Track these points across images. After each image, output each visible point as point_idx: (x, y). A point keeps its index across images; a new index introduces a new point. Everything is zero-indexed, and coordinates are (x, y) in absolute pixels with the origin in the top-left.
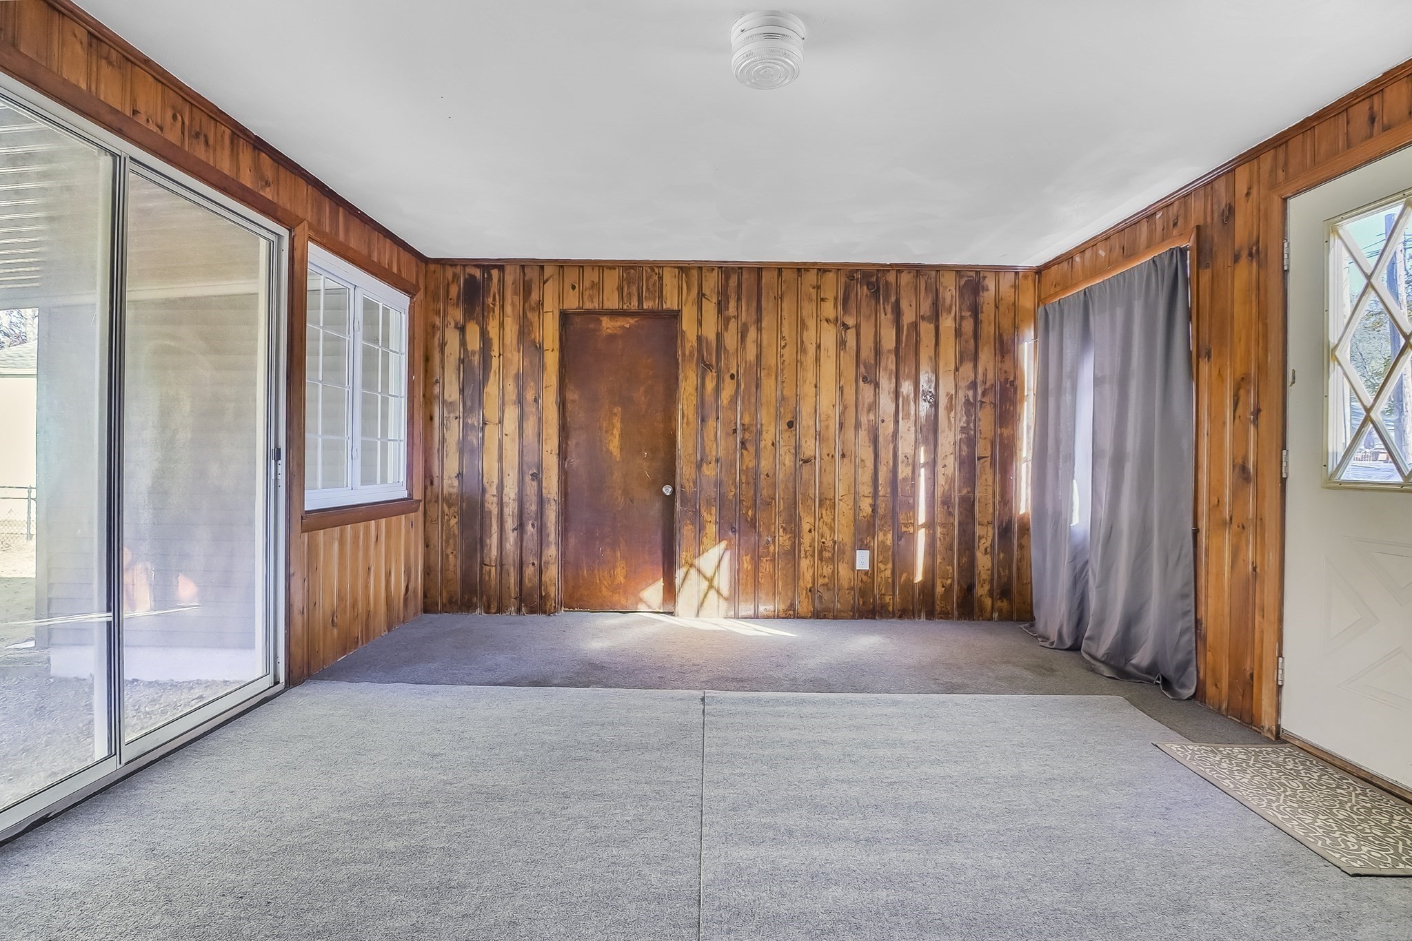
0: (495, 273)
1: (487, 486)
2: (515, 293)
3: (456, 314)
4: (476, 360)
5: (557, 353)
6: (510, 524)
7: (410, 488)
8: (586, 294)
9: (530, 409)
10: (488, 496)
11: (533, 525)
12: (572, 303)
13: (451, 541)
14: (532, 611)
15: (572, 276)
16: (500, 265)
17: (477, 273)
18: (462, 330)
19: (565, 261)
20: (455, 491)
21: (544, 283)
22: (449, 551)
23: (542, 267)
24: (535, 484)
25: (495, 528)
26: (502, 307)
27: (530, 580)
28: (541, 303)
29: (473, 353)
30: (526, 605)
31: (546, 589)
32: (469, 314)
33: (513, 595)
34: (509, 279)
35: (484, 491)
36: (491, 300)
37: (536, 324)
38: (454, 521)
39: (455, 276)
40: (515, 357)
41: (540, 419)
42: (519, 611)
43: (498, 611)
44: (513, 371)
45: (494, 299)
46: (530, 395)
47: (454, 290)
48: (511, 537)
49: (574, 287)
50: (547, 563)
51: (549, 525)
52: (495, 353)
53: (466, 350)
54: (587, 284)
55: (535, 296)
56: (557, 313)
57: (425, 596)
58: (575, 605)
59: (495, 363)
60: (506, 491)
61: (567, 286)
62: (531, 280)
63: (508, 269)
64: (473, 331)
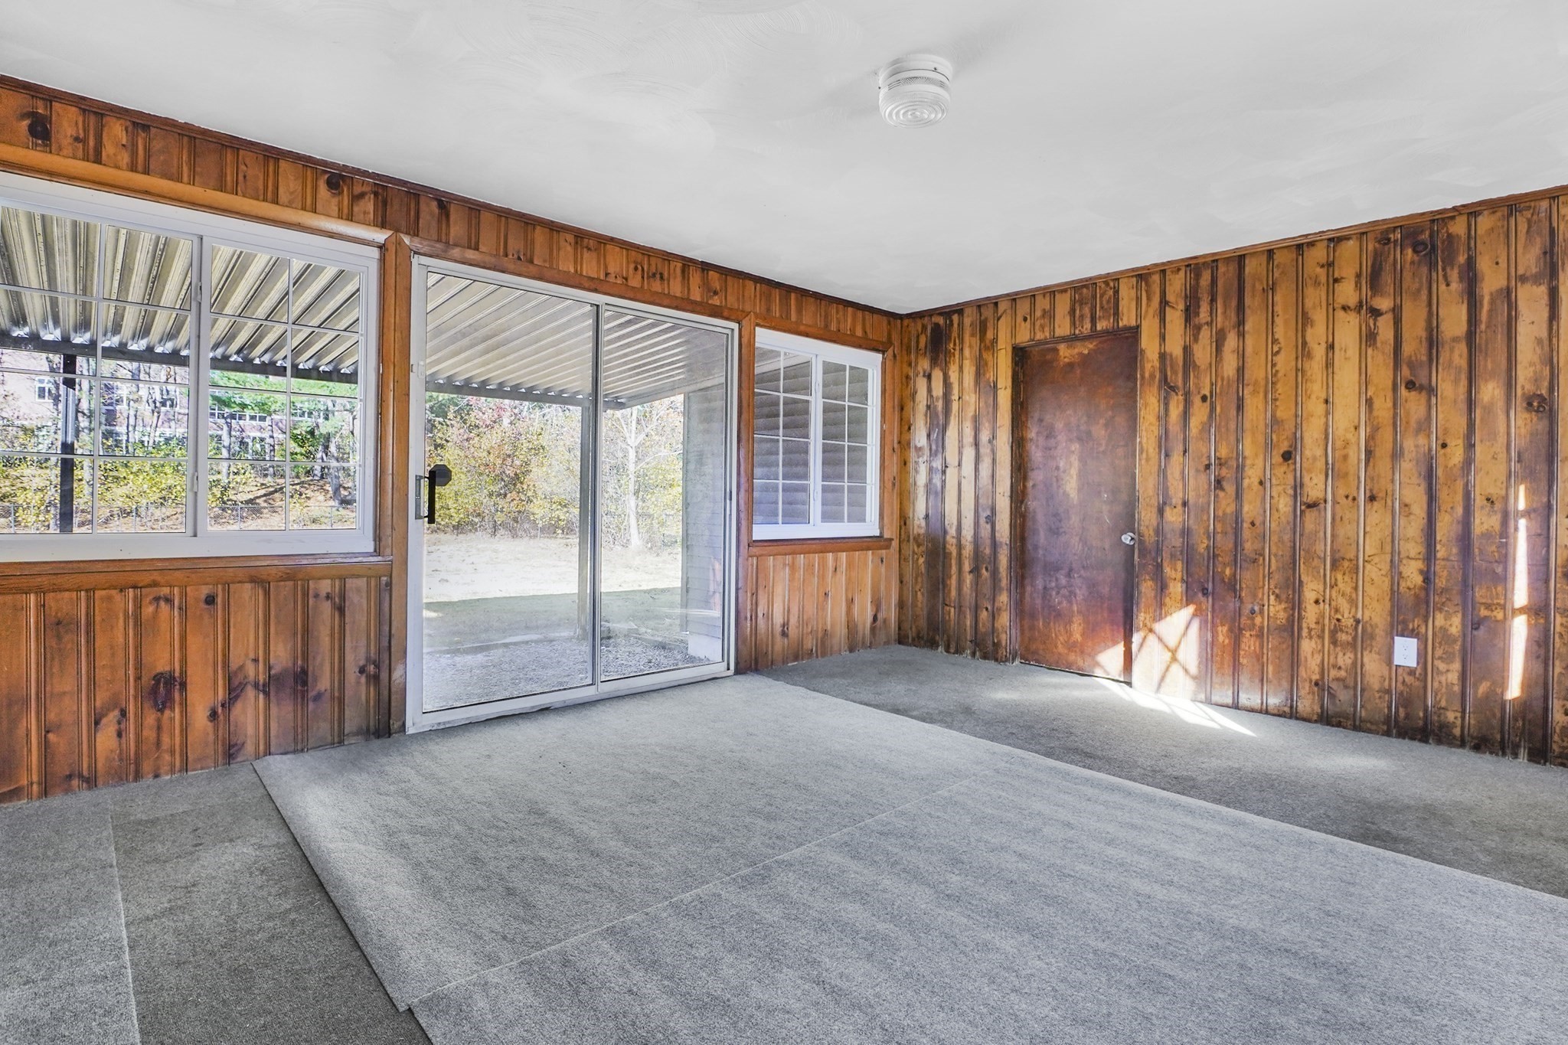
0: (955, 318)
1: (948, 527)
2: (973, 335)
3: (924, 364)
4: (940, 405)
5: (1009, 391)
6: (967, 567)
7: (882, 528)
8: (1038, 324)
9: (985, 450)
10: (948, 538)
11: (987, 569)
12: (1023, 337)
13: (919, 580)
14: (985, 657)
15: (1023, 308)
16: (959, 310)
17: (941, 320)
18: (929, 377)
19: (1017, 293)
20: (922, 531)
21: (998, 319)
22: (918, 587)
23: (996, 304)
24: (989, 527)
25: (954, 569)
26: (962, 350)
27: (984, 624)
28: (995, 341)
29: (938, 399)
30: (980, 650)
31: (998, 637)
32: (934, 362)
33: (968, 638)
34: (967, 321)
35: (945, 532)
36: (952, 345)
37: (990, 364)
38: (921, 560)
39: (924, 327)
40: (971, 398)
41: (994, 461)
42: (973, 654)
43: (957, 652)
44: (970, 412)
45: (955, 344)
46: (984, 437)
47: (923, 340)
48: (968, 579)
49: (1025, 319)
50: (999, 609)
51: (1001, 570)
52: (955, 397)
53: (932, 396)
54: (1038, 313)
55: (990, 335)
56: (1010, 349)
57: (899, 628)
58: (1030, 658)
59: (955, 406)
60: (964, 532)
61: (1020, 319)
62: (986, 319)
63: (968, 311)
64: (937, 375)
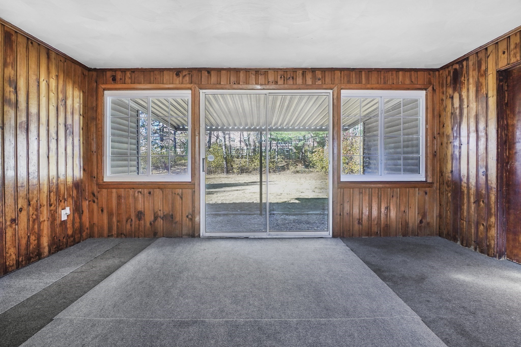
0: (465, 63)
1: (462, 177)
2: (474, 70)
3: (450, 91)
4: (458, 111)
5: (495, 97)
6: (472, 200)
7: (426, 177)
8: (512, 53)
9: (482, 134)
10: (463, 183)
11: (483, 202)
12: (503, 64)
13: (449, 204)
14: (482, 252)
15: (502, 47)
16: (466, 58)
17: (457, 66)
18: (452, 98)
19: (497, 39)
20: (450, 179)
21: (488, 57)
22: (448, 208)
23: (486, 49)
24: (484, 177)
25: (465, 200)
26: (468, 80)
27: (481, 234)
28: (486, 70)
29: (457, 108)
30: (479, 247)
31: (489, 242)
32: (455, 90)
33: (473, 239)
34: (471, 63)
35: (461, 180)
36: (463, 78)
37: (484, 84)
38: (449, 195)
39: (449, 72)
40: (473, 105)
41: (487, 139)
42: (476, 249)
43: (466, 246)
44: (473, 113)
45: (465, 78)
46: (482, 126)
47: (449, 79)
48: (473, 206)
49: (504, 53)
50: (490, 226)
51: (492, 203)
52: (465, 106)
53: (454, 108)
54: (512, 46)
55: (483, 68)
56: (495, 73)
57: (439, 229)
58: (513, 258)
59: (465, 111)
60: (471, 180)
61: (500, 53)
62: (481, 59)
63: (471, 58)
64: (456, 95)
